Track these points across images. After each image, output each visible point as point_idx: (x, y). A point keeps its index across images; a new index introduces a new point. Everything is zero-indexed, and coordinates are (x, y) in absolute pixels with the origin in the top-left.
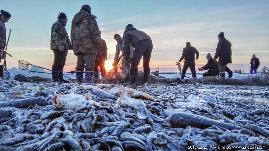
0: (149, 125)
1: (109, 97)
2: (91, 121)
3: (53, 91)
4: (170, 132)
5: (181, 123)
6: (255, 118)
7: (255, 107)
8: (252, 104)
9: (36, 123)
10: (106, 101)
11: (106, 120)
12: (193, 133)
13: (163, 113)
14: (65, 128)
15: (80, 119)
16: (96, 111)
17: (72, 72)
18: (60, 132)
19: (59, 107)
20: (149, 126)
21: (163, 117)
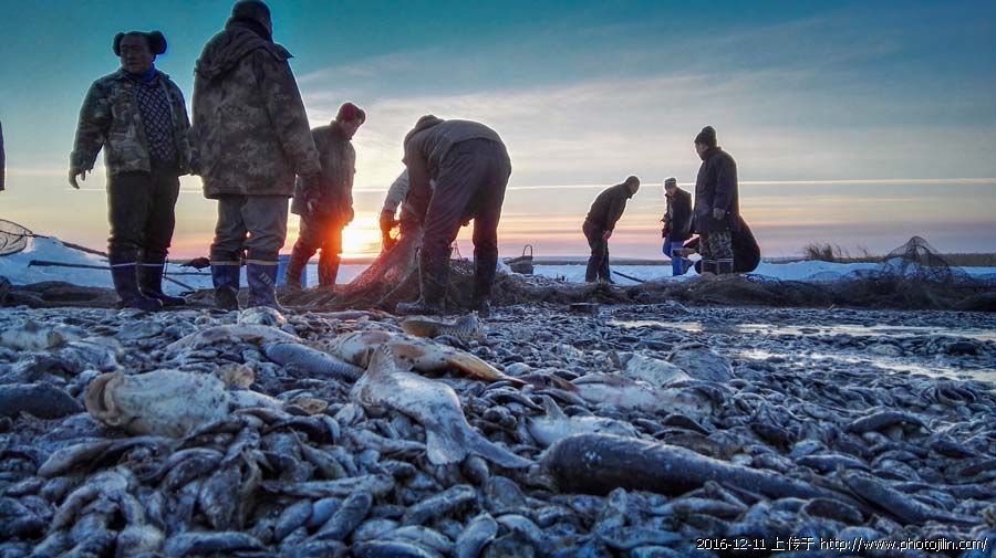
0: (469, 486)
1: (326, 370)
2: (239, 483)
3: (103, 353)
4: (550, 514)
5: (593, 473)
6: (870, 443)
7: (872, 392)
8: (865, 383)
9: (19, 496)
10: (313, 388)
11: (303, 472)
12: (636, 517)
13: (528, 430)
14: (131, 516)
15: (194, 474)
16: (262, 435)
17: (199, 263)
18: (105, 538)
19: (115, 424)
20: (468, 492)
21: (528, 450)
